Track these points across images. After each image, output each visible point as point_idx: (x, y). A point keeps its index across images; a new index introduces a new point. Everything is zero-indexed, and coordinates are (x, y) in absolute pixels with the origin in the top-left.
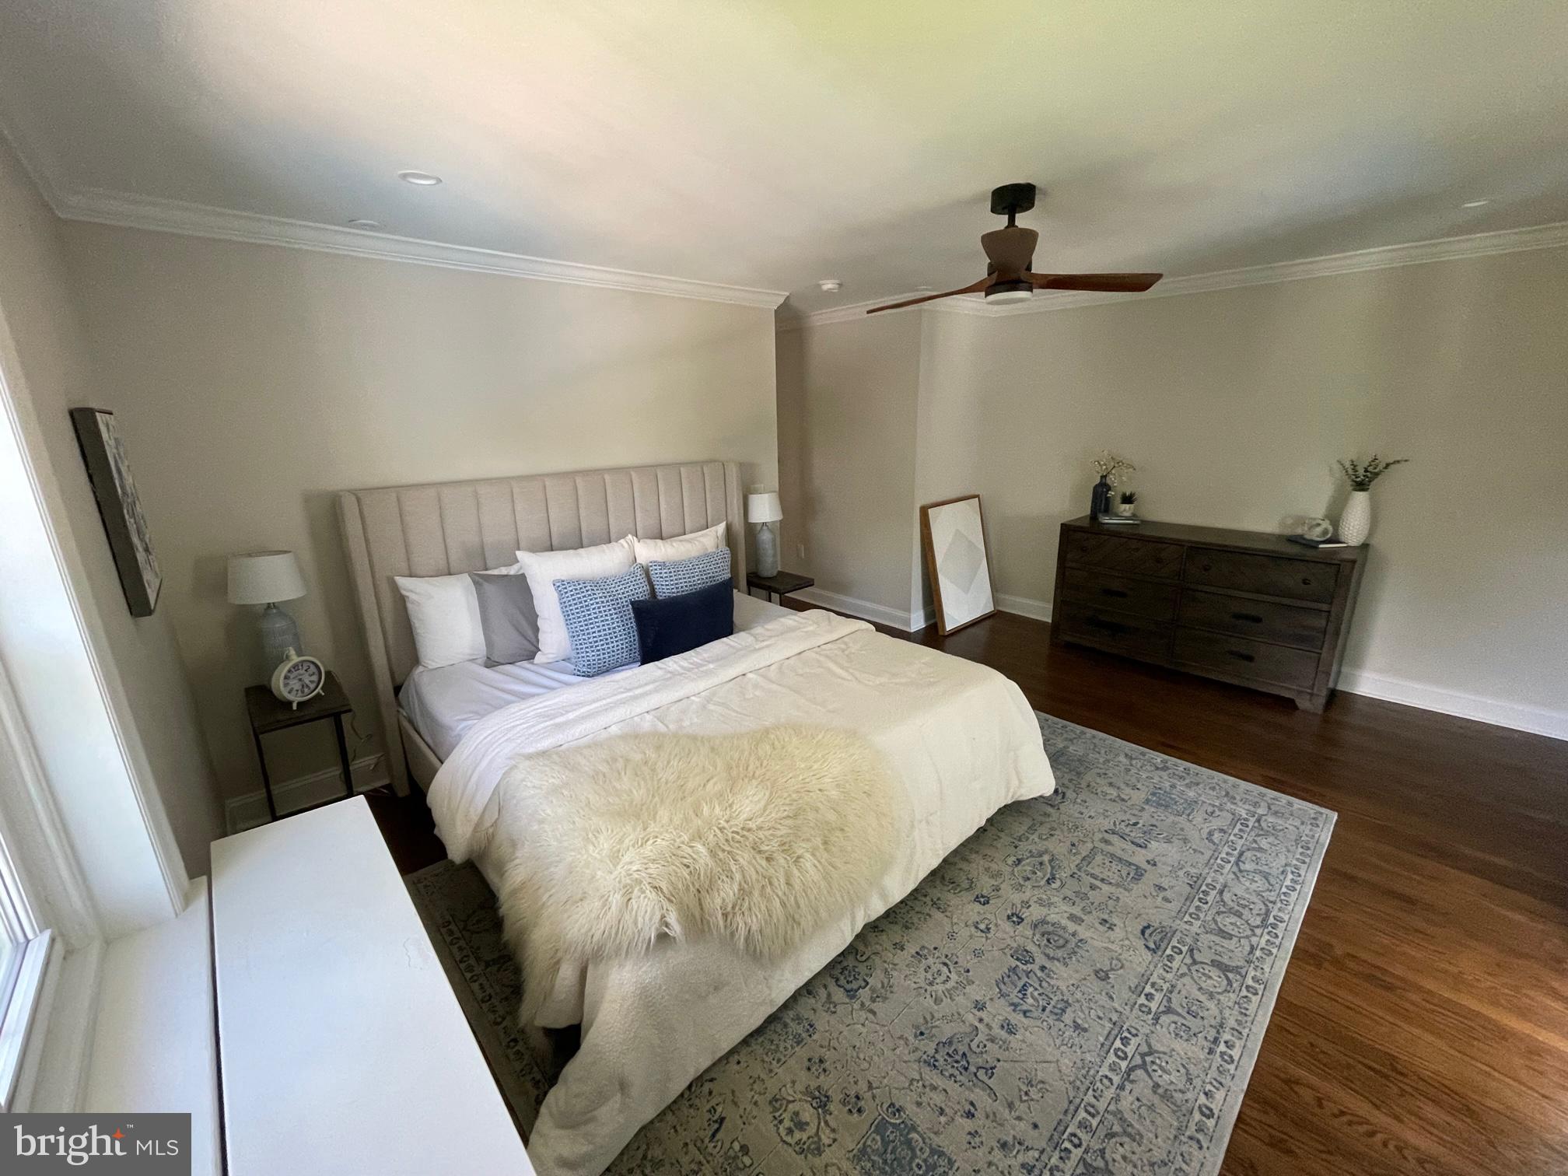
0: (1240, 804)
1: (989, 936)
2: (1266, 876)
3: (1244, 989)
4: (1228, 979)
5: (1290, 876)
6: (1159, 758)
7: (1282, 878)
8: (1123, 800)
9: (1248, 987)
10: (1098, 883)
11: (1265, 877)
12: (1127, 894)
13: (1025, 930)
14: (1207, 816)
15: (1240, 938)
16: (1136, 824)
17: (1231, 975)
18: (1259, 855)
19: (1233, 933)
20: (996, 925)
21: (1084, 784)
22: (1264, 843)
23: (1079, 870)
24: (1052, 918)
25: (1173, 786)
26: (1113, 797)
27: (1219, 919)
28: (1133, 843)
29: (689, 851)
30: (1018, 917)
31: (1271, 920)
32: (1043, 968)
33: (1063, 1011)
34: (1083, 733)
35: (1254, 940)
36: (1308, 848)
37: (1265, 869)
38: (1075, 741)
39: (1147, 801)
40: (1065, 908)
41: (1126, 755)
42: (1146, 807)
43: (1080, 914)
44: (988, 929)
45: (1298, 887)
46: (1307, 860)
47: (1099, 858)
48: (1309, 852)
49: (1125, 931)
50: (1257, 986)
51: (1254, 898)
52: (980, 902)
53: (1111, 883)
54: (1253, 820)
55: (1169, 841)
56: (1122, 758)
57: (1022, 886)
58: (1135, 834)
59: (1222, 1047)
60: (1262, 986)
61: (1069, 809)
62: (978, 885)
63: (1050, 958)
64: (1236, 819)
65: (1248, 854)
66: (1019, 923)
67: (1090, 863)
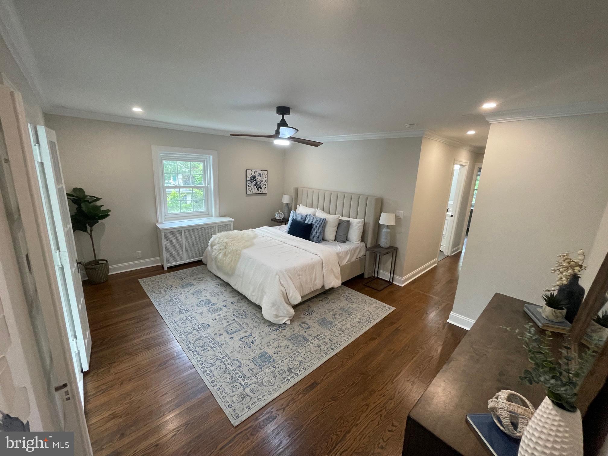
32: (209, 306)
33: (198, 306)
43: (220, 316)
47: (240, 328)
49: (210, 322)
52: (232, 302)
53: (228, 326)
55: (240, 347)
58: (247, 341)
59: (174, 323)
63: (210, 308)
66: (223, 306)
67: (238, 325)
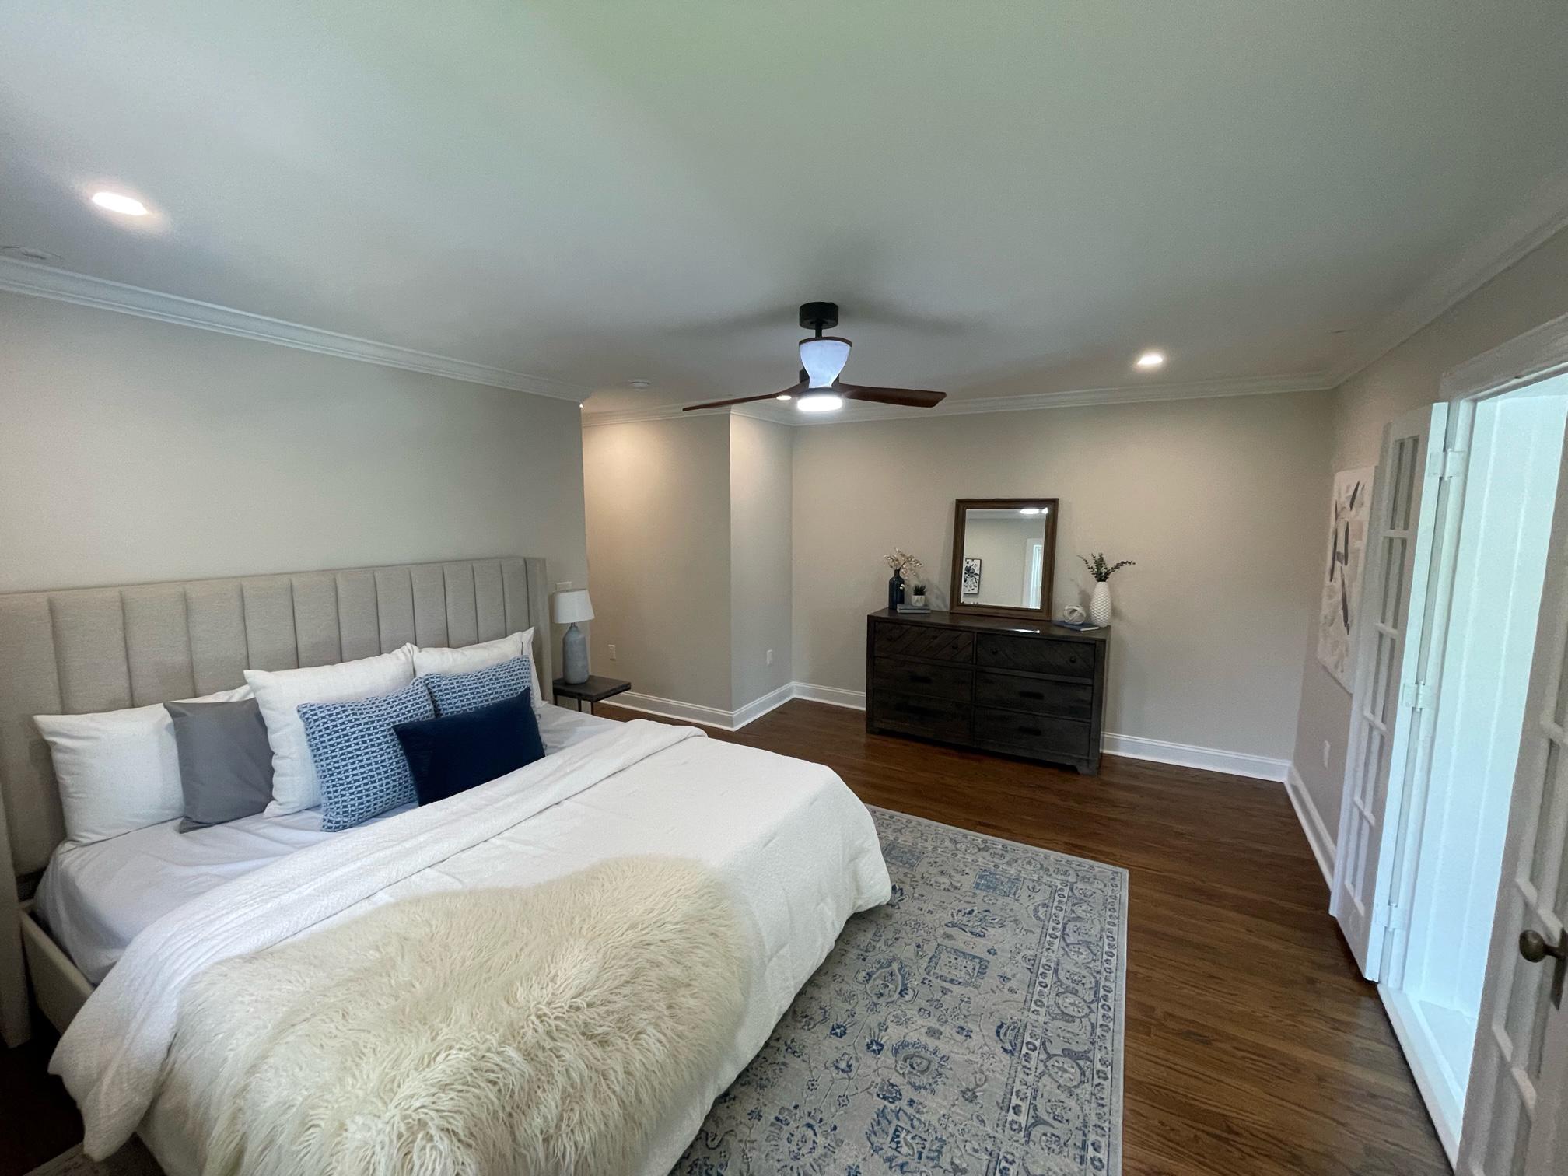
0: (1054, 875)
1: (852, 1075)
2: (1088, 945)
3: (1095, 1076)
4: (1080, 1068)
5: (1106, 941)
6: (979, 837)
7: (1100, 944)
8: (956, 888)
9: (1098, 1072)
10: (947, 985)
11: (1088, 947)
12: (976, 991)
13: (887, 1058)
14: (1030, 893)
15: (1081, 1018)
16: (971, 912)
17: (1081, 1062)
18: (1078, 924)
19: (1073, 1014)
20: (857, 1060)
21: (918, 878)
22: (1079, 911)
23: (928, 974)
24: (912, 1037)
25: (996, 866)
26: (947, 886)
27: (1060, 1001)
28: (972, 933)
29: (497, 1059)
30: (878, 1044)
31: (1102, 992)
32: (911, 1103)
33: (940, 1152)
34: (909, 821)
35: (1093, 1017)
36: (1115, 911)
37: (1086, 938)
38: (903, 830)
39: (977, 885)
40: (921, 1022)
41: (951, 839)
42: (978, 892)
43: (937, 1026)
44: (849, 1066)
45: (1115, 952)
46: (1116, 922)
47: (944, 956)
48: (1115, 914)
49: (983, 1035)
50: (1104, 1068)
51: (1085, 972)
52: (836, 1034)
53: (960, 983)
54: (1067, 889)
55: (1003, 926)
56: (947, 843)
57: (875, 1005)
58: (973, 923)
59: (1091, 1152)
60: (1110, 1067)
61: (909, 906)
62: (832, 1013)
63: (917, 1088)
64: (1054, 892)
65: (1070, 925)
66: (879, 1051)
67: (937, 964)
